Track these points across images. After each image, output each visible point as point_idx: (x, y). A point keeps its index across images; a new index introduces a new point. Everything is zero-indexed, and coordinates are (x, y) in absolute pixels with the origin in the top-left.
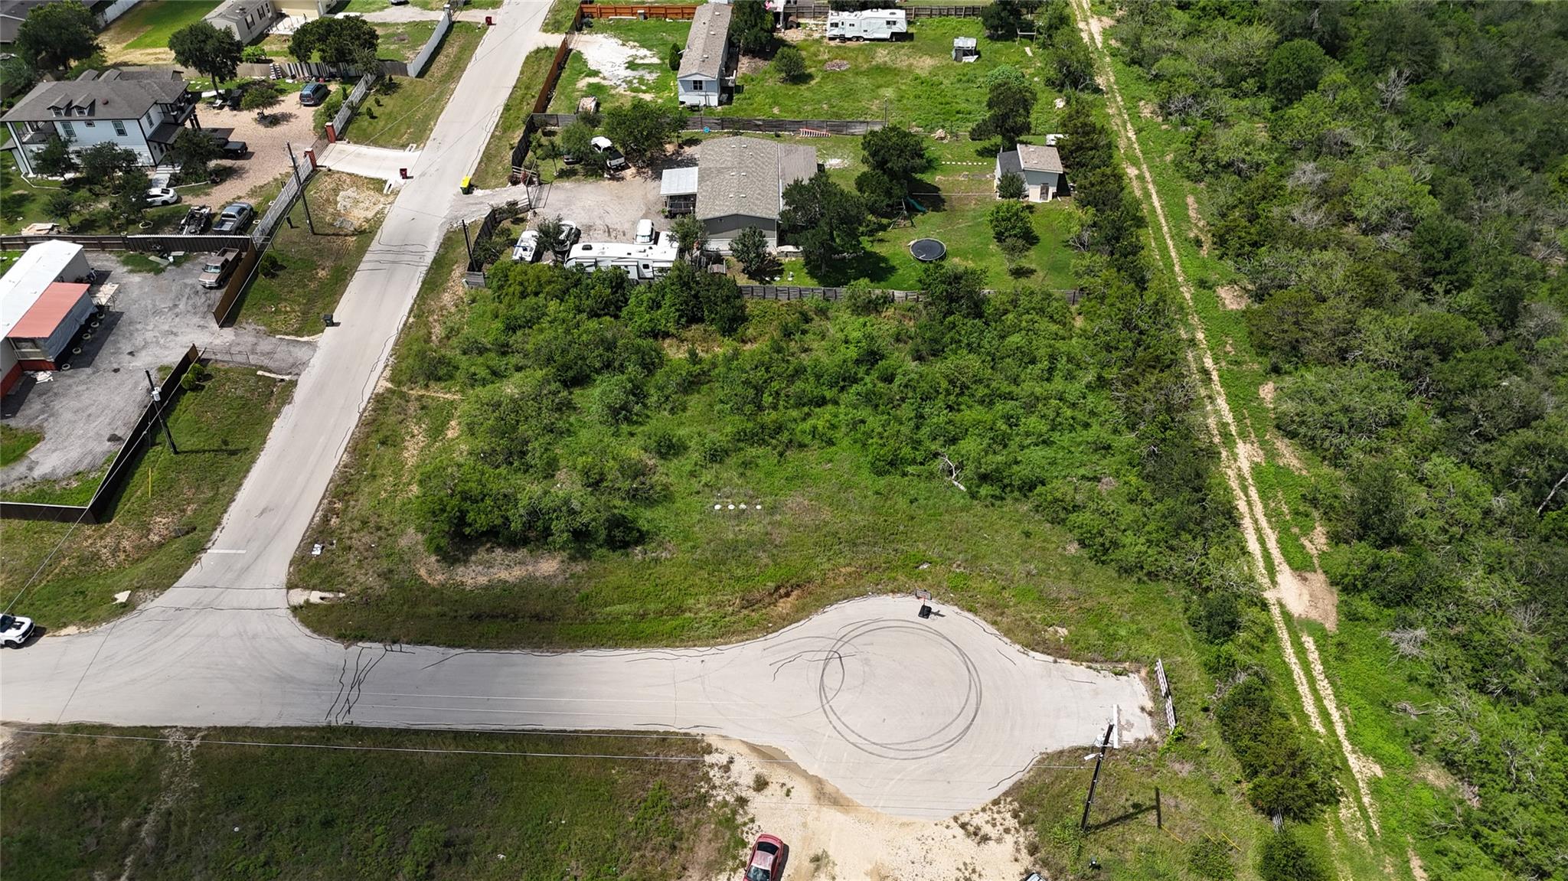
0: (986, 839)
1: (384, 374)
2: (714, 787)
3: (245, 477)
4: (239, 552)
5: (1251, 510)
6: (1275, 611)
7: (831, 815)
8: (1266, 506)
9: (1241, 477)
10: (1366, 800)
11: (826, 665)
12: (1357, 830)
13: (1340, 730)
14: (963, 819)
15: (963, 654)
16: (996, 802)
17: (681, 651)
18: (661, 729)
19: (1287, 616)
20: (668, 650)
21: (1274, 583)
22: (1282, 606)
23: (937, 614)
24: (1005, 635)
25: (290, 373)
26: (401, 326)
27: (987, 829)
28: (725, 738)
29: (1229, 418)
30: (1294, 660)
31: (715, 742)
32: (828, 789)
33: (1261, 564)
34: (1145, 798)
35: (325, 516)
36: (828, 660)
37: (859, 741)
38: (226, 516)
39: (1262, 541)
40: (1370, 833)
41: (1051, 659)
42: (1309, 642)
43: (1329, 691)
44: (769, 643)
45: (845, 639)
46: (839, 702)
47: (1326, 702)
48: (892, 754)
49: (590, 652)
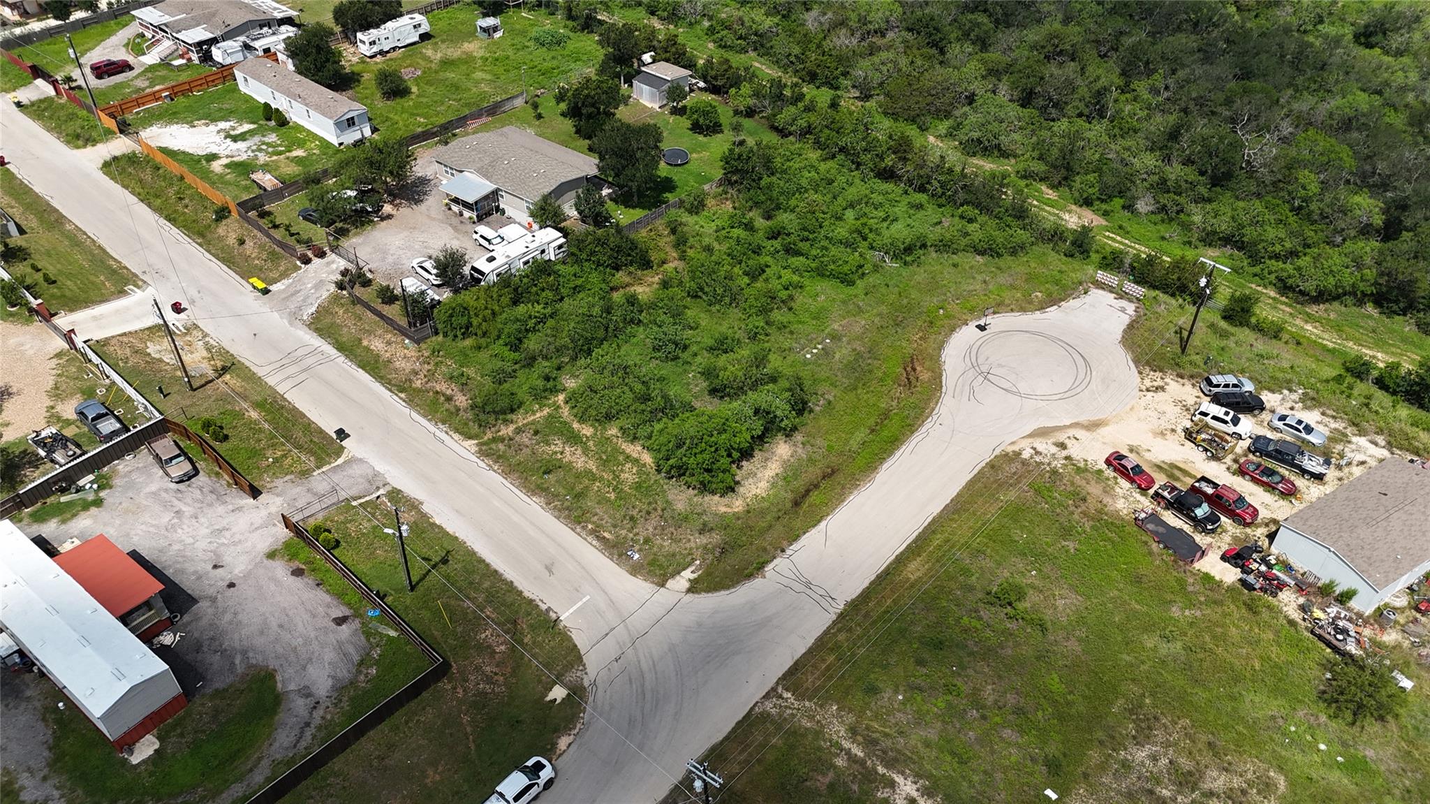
0: (1161, 388)
1: (456, 438)
2: (1049, 464)
3: (488, 565)
4: (584, 600)
7: (1103, 431)
11: (989, 381)
14: (1144, 388)
15: (1027, 332)
16: (1140, 373)
17: (923, 429)
18: (983, 464)
20: (916, 434)
21: (1062, 219)
23: (986, 325)
24: (1024, 312)
25: (378, 488)
26: (404, 404)
27: (1156, 384)
28: (1013, 443)
30: (1116, 245)
31: (1016, 448)
32: (1084, 423)
35: (597, 537)
36: (985, 378)
37: (1059, 396)
38: (526, 594)
41: (1056, 307)
42: (1110, 235)
44: (950, 392)
45: (975, 365)
46: (1023, 387)
48: (1079, 390)
49: (885, 466)
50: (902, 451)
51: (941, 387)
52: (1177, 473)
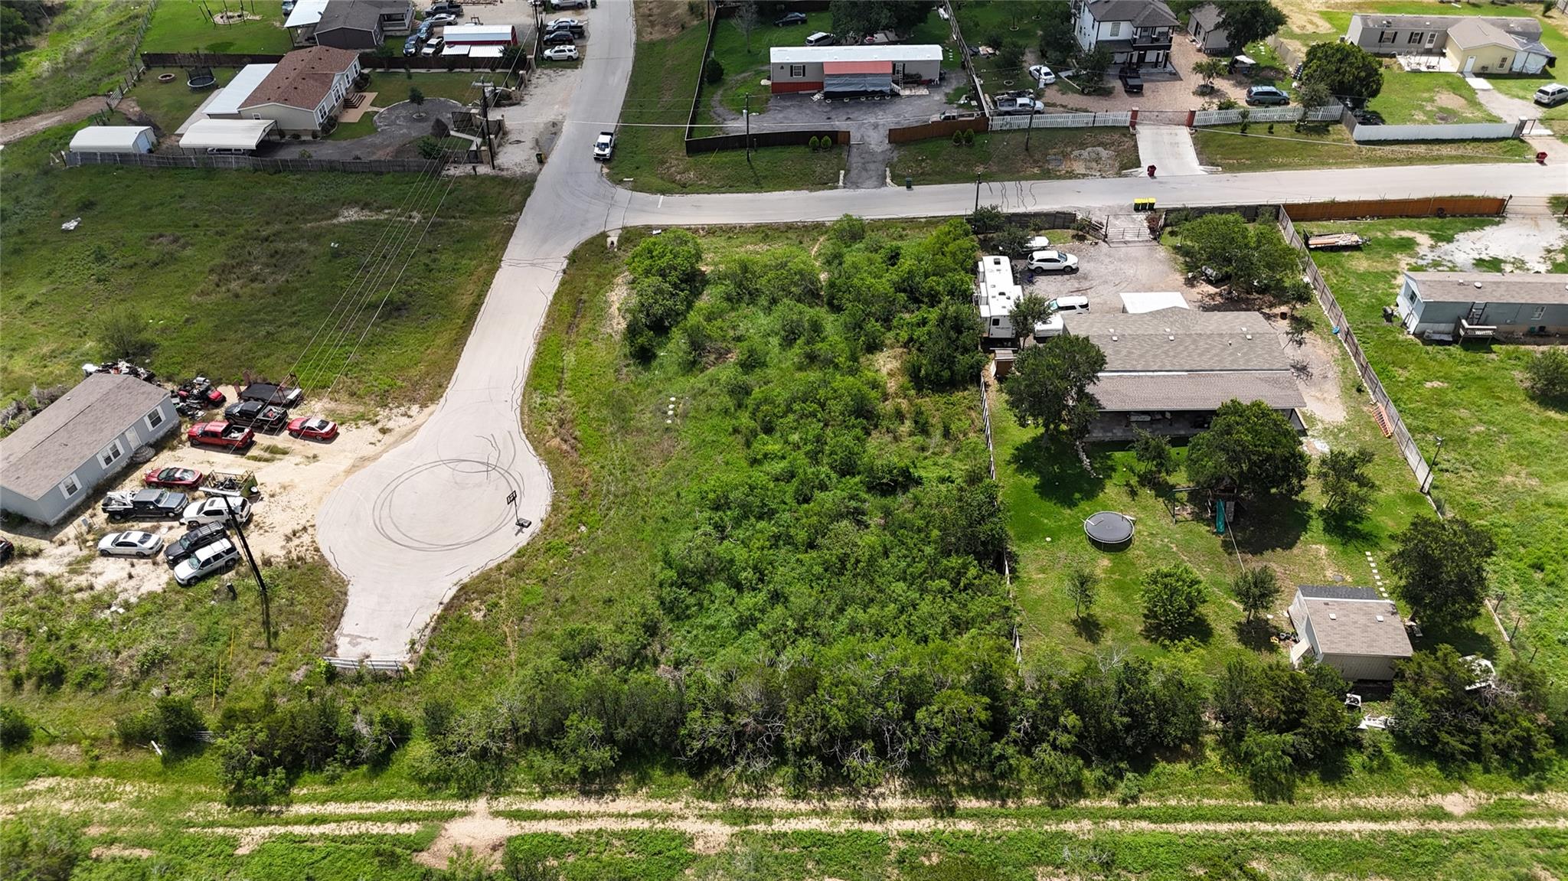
0: (288, 539)
2: (391, 409)
4: (660, 206)
5: (610, 815)
6: (459, 806)
8: (613, 834)
9: (666, 817)
10: (220, 830)
11: (483, 463)
12: (197, 812)
13: (298, 830)
14: (310, 530)
15: (468, 544)
16: (317, 550)
17: (519, 391)
18: (451, 385)
19: (452, 815)
20: (523, 384)
21: (497, 814)
22: (464, 814)
23: (519, 531)
24: (482, 573)
25: (845, 184)
27: (296, 541)
28: (431, 414)
29: (779, 826)
30: (391, 808)
31: (426, 411)
32: (366, 463)
33: (525, 806)
34: (281, 642)
35: (691, 229)
36: (488, 464)
37: (402, 479)
38: (695, 195)
39: (559, 816)
40: (189, 824)
41: (446, 600)
42: (410, 829)
43: (344, 832)
44: (516, 435)
45: (506, 475)
46: (445, 472)
47: (333, 825)
49: (532, 350)
50: (527, 366)
51: (527, 438)
52: (267, 455)
